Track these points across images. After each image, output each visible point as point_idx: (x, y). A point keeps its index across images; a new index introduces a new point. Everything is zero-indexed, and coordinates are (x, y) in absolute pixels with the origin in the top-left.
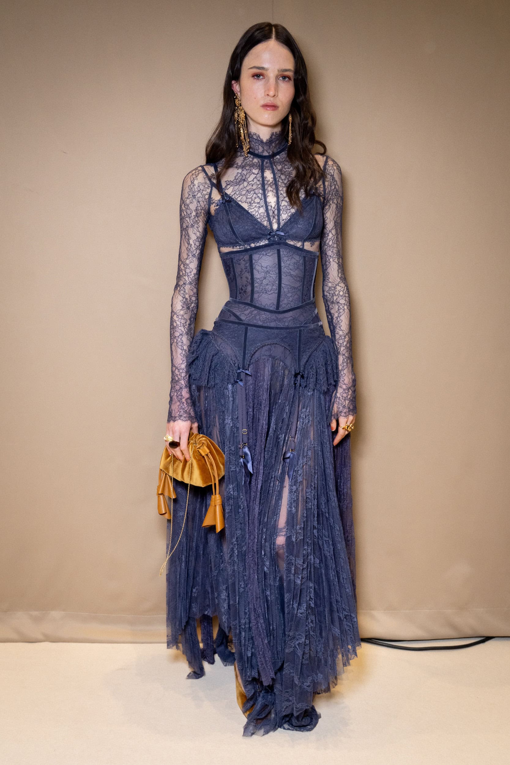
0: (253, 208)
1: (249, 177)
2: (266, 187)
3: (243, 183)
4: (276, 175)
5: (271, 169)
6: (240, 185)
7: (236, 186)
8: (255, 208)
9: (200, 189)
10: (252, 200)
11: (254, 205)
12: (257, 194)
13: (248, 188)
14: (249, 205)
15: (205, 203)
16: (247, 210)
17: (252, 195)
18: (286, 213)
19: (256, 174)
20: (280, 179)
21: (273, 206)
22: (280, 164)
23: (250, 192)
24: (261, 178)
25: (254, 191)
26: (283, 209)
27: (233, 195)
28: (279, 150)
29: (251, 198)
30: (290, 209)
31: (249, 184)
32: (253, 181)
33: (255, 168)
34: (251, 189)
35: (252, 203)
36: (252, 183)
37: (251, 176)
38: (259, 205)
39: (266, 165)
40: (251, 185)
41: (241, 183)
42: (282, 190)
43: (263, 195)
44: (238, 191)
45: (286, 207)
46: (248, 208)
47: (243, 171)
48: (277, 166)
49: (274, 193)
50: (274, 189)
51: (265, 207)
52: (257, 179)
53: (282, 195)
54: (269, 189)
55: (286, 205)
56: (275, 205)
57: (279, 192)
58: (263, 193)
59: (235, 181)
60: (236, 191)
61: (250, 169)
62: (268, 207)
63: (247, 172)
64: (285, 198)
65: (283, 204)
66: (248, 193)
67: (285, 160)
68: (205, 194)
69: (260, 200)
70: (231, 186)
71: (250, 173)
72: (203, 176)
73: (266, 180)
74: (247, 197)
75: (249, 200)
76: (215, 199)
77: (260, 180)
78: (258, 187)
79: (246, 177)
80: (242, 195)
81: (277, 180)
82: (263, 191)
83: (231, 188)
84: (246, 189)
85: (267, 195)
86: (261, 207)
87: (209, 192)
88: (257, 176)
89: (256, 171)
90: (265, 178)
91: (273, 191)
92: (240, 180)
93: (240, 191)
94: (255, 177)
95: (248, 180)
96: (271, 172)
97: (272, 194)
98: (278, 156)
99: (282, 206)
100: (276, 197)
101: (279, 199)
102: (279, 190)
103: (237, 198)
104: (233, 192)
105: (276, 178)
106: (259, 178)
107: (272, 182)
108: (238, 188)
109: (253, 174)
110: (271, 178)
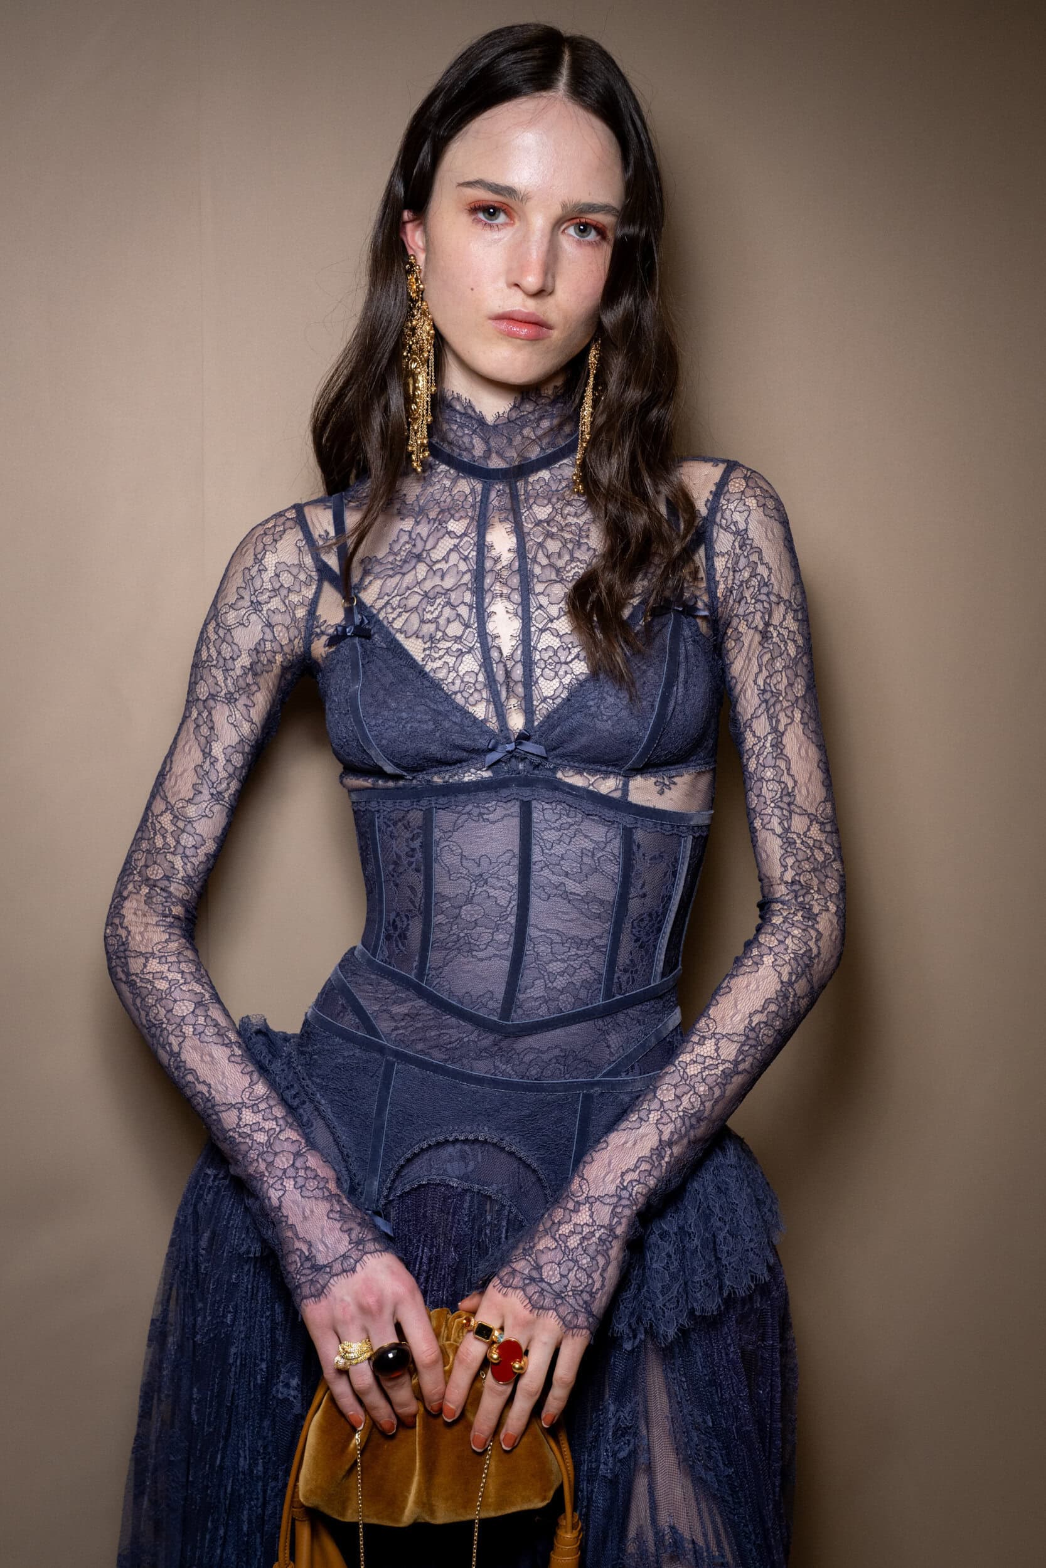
0: (440, 658)
1: (434, 548)
2: (488, 581)
3: (414, 567)
4: (527, 538)
5: (511, 517)
6: (404, 574)
7: (391, 576)
8: (447, 658)
9: (282, 586)
10: (437, 629)
11: (444, 645)
12: (454, 607)
13: (427, 586)
14: (429, 644)
15: (296, 632)
16: (421, 663)
17: (439, 609)
18: (553, 674)
19: (457, 537)
20: (540, 553)
21: (507, 651)
22: (546, 502)
23: (435, 598)
24: (475, 549)
25: (448, 596)
26: (545, 661)
27: (381, 609)
28: (549, 451)
29: (435, 621)
30: (571, 662)
31: (431, 573)
32: (447, 562)
33: (457, 516)
34: (438, 589)
35: (438, 637)
36: (443, 566)
37: (440, 544)
38: (460, 647)
39: (495, 503)
40: (439, 574)
41: (407, 567)
42: (546, 593)
43: (474, 610)
44: (397, 595)
45: (556, 653)
46: (423, 656)
47: (417, 523)
48: (535, 507)
49: (514, 603)
50: (513, 589)
51: (481, 653)
52: (459, 553)
53: (542, 612)
54: (497, 588)
55: (556, 648)
56: (514, 649)
57: (533, 601)
58: (477, 604)
59: (391, 559)
60: (390, 595)
61: (440, 517)
62: (490, 654)
63: (431, 528)
64: (555, 621)
65: (544, 643)
66: (427, 605)
67: (566, 487)
68: (296, 603)
69: (463, 627)
70: (375, 578)
71: (438, 531)
72: (295, 542)
73: (491, 557)
74: (422, 617)
75: (429, 629)
76: (326, 621)
77: (470, 556)
78: (462, 583)
79: (425, 546)
80: (408, 609)
81: (531, 557)
82: (475, 598)
83: (375, 584)
84: (422, 590)
85: (488, 611)
86: (465, 652)
87: (311, 597)
88: (462, 544)
89: (460, 525)
90: (488, 549)
91: (510, 599)
92: (405, 558)
93: (404, 594)
94: (452, 547)
95: (431, 555)
96: (509, 530)
97: (506, 608)
98: (544, 471)
99: (538, 650)
100: (519, 619)
101: (532, 625)
102: (532, 594)
103: (393, 618)
104: (382, 598)
105: (525, 549)
106: (469, 550)
107: (510, 566)
108: (399, 586)
109: (447, 538)
110: (509, 549)
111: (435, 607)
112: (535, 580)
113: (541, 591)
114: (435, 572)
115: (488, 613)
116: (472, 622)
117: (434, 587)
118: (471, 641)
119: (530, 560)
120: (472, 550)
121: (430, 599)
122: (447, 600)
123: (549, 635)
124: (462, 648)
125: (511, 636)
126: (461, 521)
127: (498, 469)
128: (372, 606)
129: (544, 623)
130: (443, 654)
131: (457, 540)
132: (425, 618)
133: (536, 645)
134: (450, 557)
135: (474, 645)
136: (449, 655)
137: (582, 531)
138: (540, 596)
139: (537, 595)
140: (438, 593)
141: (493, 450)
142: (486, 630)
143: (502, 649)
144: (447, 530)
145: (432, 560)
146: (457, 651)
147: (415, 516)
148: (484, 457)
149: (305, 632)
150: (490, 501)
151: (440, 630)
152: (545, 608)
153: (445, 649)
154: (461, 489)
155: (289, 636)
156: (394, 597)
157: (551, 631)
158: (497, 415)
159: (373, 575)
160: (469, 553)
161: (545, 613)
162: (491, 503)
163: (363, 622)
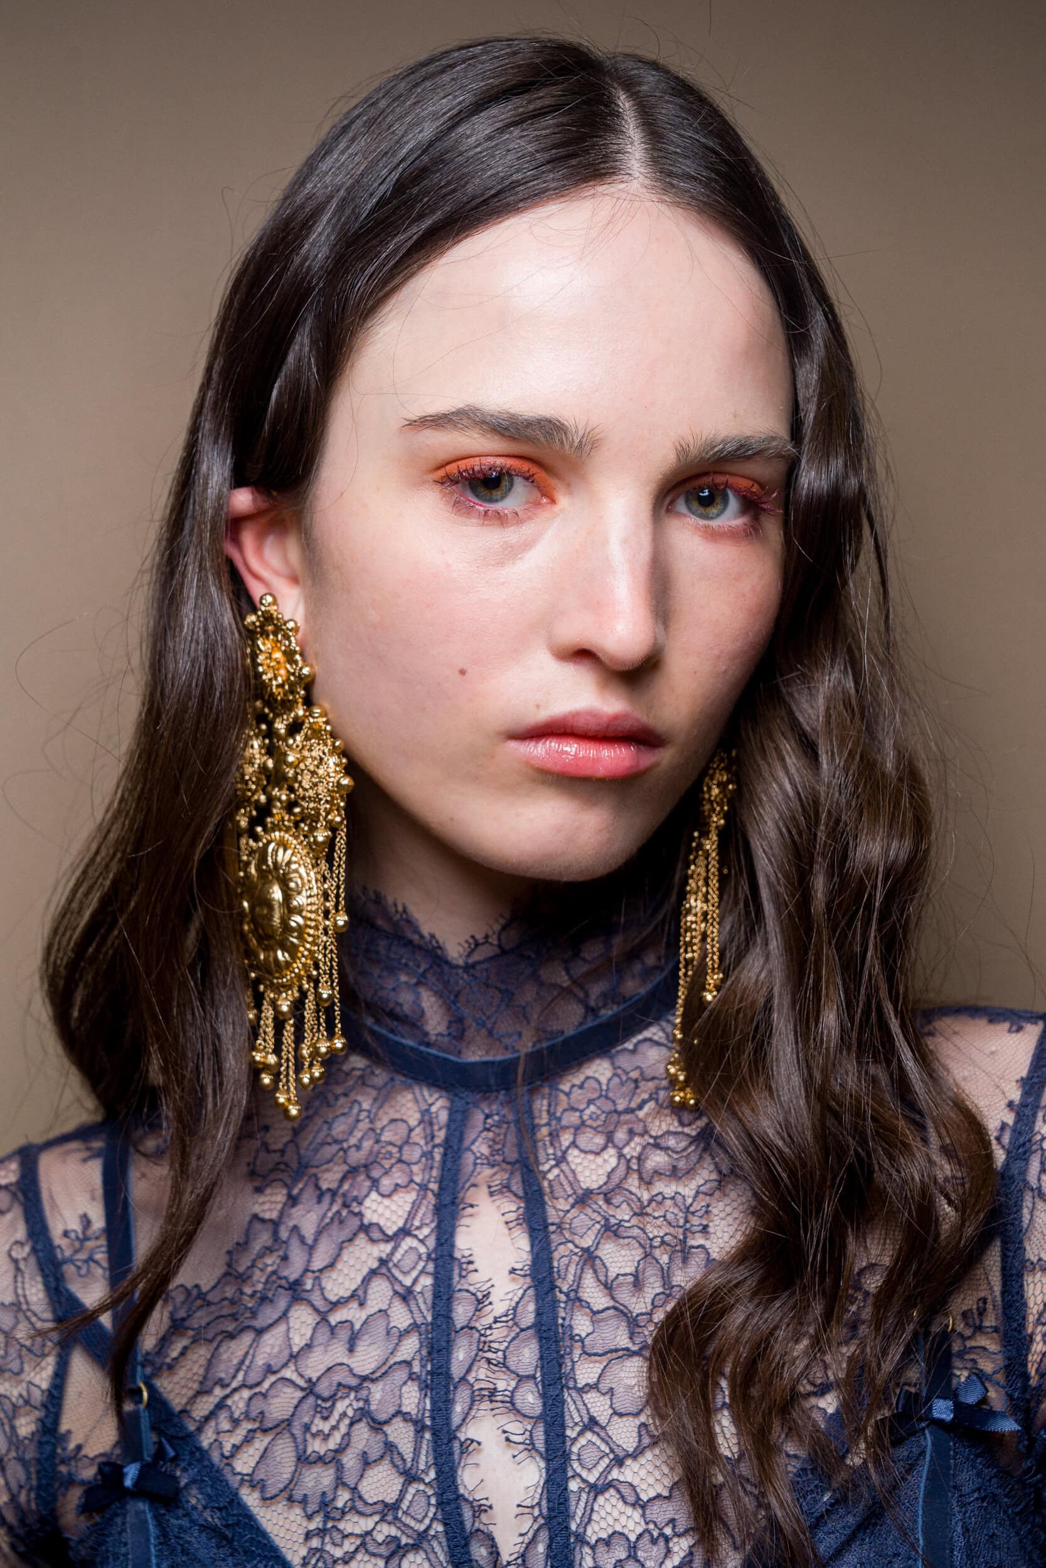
1: (331, 1265)
2: (461, 1355)
3: (285, 1315)
4: (555, 1238)
5: (517, 1187)
6: (260, 1332)
7: (231, 1336)
10: (340, 1482)
11: (355, 1525)
12: (377, 1426)
13: (315, 1365)
14: (316, 1523)
15: (16, 1474)
17: (343, 1428)
19: (388, 1239)
20: (589, 1280)
21: (509, 1546)
22: (600, 1140)
23: (333, 1398)
24: (431, 1267)
25: (364, 1393)
27: (207, 1419)
28: (607, 1013)
29: (334, 1459)
31: (324, 1331)
32: (362, 1304)
33: (386, 1183)
34: (340, 1376)
35: (340, 1504)
36: (353, 1314)
37: (345, 1256)
38: (394, 1531)
39: (481, 1148)
40: (344, 1334)
41: (268, 1314)
42: (603, 1387)
43: (427, 1435)
44: (244, 1386)
45: (632, 1549)
46: (303, 1552)
47: (292, 1200)
48: (574, 1156)
49: (525, 1416)
50: (521, 1379)
51: (446, 1548)
52: (392, 1279)
53: (595, 1439)
54: (482, 1376)
55: (633, 1538)
56: (527, 1541)
57: (572, 1408)
58: (433, 1418)
59: (230, 1291)
60: (228, 1385)
61: (346, 1187)
62: (468, 1553)
63: (324, 1216)
64: (629, 1462)
65: (603, 1524)
66: (314, 1416)
67: (650, 1099)
68: (14, 1400)
69: (401, 1480)
70: (195, 1341)
71: (341, 1222)
72: (7, 1247)
73: (467, 1291)
74: (301, 1447)
75: (318, 1479)
76: (79, 1448)
77: (418, 1288)
78: (398, 1359)
79: (309, 1261)
80: (269, 1424)
81: (565, 1289)
82: (428, 1401)
83: (195, 1357)
84: (302, 1376)
85: (462, 1436)
86: (406, 1545)
87: (45, 1385)
88: (397, 1256)
89: (394, 1208)
90: (461, 1269)
91: (513, 1404)
92: (264, 1289)
93: (258, 1384)
94: (375, 1265)
95: (323, 1285)
96: (512, 1216)
97: (505, 1432)
98: (598, 1062)
99: (588, 1543)
100: (538, 1459)
101: (570, 1474)
102: (569, 1388)
103: (234, 1446)
104: (209, 1392)
105: (552, 1268)
106: (414, 1274)
107: (515, 1315)
108: (247, 1362)
109: (361, 1239)
110: (513, 1271)
111: (333, 1421)
112: (577, 1352)
113: (592, 1380)
114: (333, 1330)
115: (462, 1444)
116: (422, 1467)
117: (329, 1369)
118: (419, 1517)
119: (563, 1298)
120: (422, 1272)
121: (319, 1402)
122: (361, 1404)
123: (614, 1501)
124: (399, 1534)
125: (519, 1506)
126: (395, 1197)
127: (485, 1063)
128: (184, 1411)
129: (601, 1468)
130: (352, 1549)
131: (387, 1248)
132: (309, 1451)
133: (581, 1530)
134: (370, 1291)
135: (429, 1527)
136: (367, 1551)
137: (690, 1216)
138: (589, 1395)
139: (581, 1391)
140: (340, 1384)
141: (469, 1021)
142: (457, 1488)
143: (499, 1539)
144: (361, 1220)
145: (326, 1299)
146: (387, 1544)
147: (289, 1181)
148: (449, 1034)
149: (38, 1472)
150: (467, 1143)
151: (344, 1484)
152: (603, 1428)
153: (357, 1535)
154: (397, 1116)
155: (7, 1484)
156: (235, 1390)
157: (618, 1491)
158: (471, 941)
159: (191, 1333)
160: (415, 1281)
161: (603, 1440)
162: (469, 1149)
163: (160, 1453)
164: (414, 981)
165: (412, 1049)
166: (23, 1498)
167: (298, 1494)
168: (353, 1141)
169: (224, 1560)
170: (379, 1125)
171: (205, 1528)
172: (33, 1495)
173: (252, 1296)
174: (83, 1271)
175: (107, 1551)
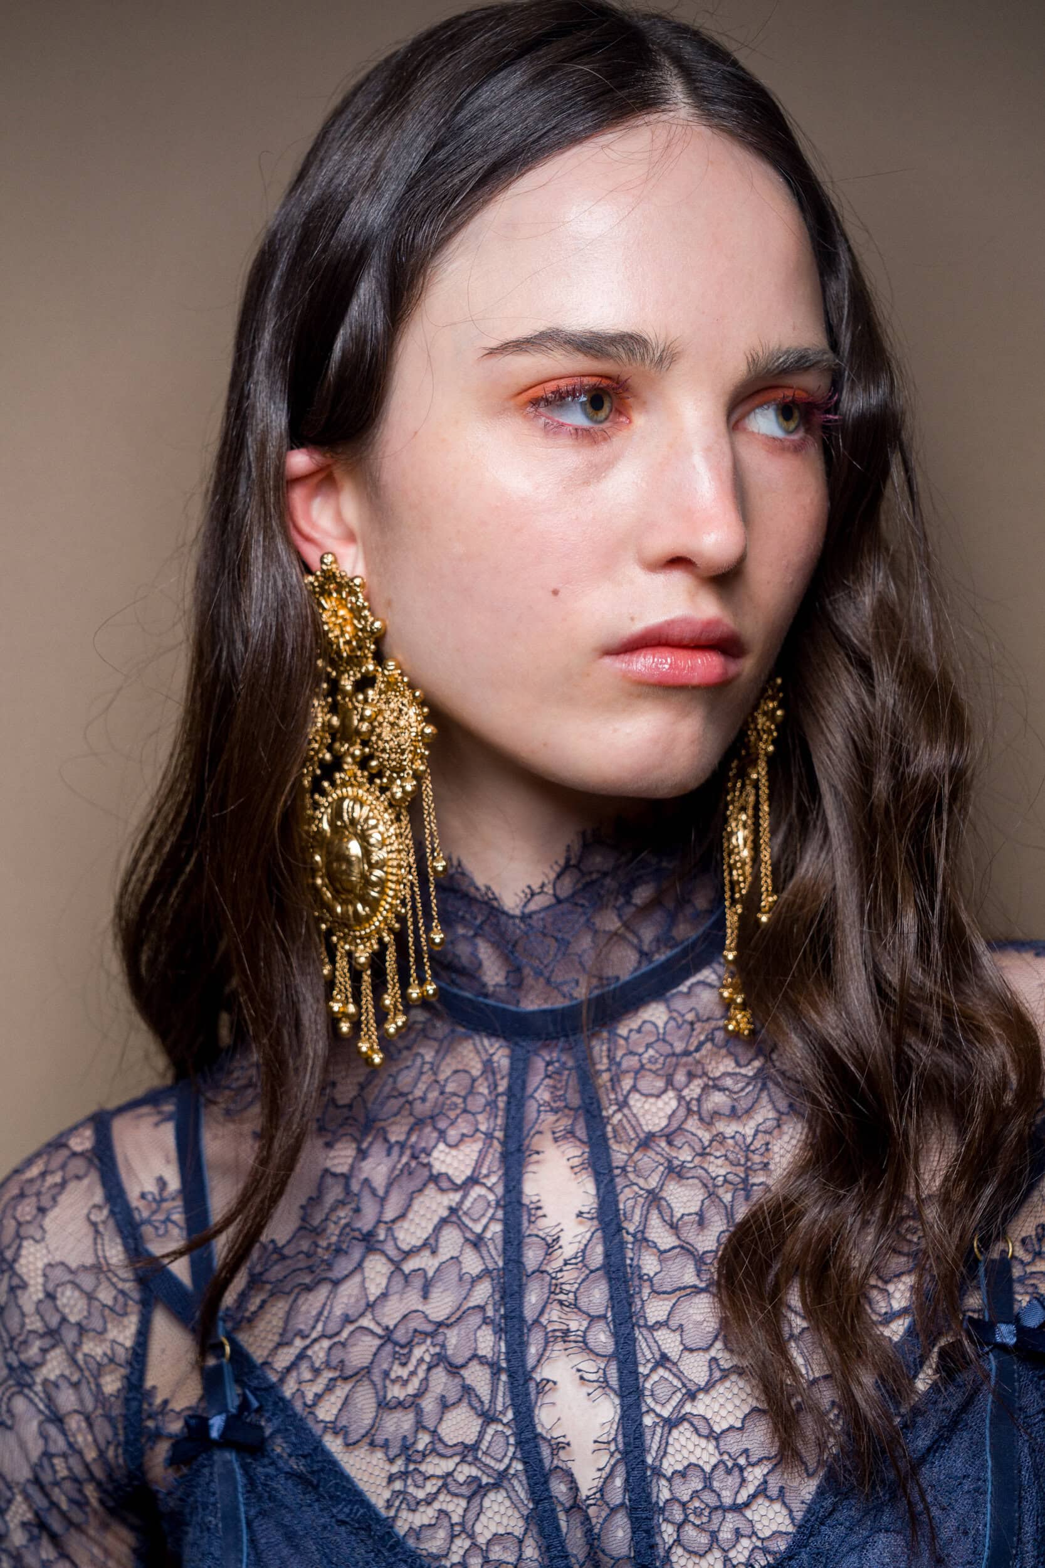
0: (428, 1502)
1: (402, 1216)
2: (533, 1298)
3: (359, 1266)
4: (620, 1181)
5: (581, 1132)
6: (336, 1283)
7: (309, 1289)
8: (445, 1502)
9: (64, 1320)
10: (419, 1426)
11: (436, 1466)
12: (454, 1370)
13: (391, 1314)
14: (398, 1467)
15: (104, 1430)
16: (384, 1513)
17: (421, 1373)
18: (704, 1539)
19: (457, 1188)
20: (655, 1220)
21: (587, 1480)
22: (660, 1084)
23: (410, 1345)
24: (500, 1214)
25: (440, 1339)
26: (684, 1505)
27: (289, 1370)
28: (660, 958)
29: (413, 1404)
30: (747, 1505)
31: (398, 1279)
32: (434, 1252)
33: (453, 1134)
34: (416, 1323)
35: (420, 1446)
36: (425, 1262)
37: (416, 1206)
38: (474, 1472)
39: (544, 1095)
40: (418, 1282)
41: (343, 1266)
42: (674, 1323)
43: (504, 1377)
44: (323, 1336)
45: (708, 1480)
46: (387, 1495)
47: (362, 1154)
48: (635, 1100)
49: (597, 1355)
50: (593, 1319)
51: (526, 1486)
52: (463, 1227)
53: (667, 1374)
54: (555, 1318)
55: (708, 1469)
56: (604, 1476)
57: (644, 1345)
58: (508, 1361)
59: (305, 1245)
60: (307, 1336)
61: (413, 1139)
62: (548, 1490)
63: (394, 1168)
64: (701, 1396)
65: (679, 1457)
66: (393, 1363)
67: (707, 1040)
68: (98, 1359)
69: (480, 1421)
70: (272, 1294)
71: (410, 1174)
72: (85, 1211)
73: (537, 1236)
74: (381, 1393)
75: (399, 1424)
76: (166, 1402)
77: (488, 1235)
78: (471, 1304)
79: (381, 1213)
80: (349, 1373)
81: (632, 1230)
82: (503, 1344)
83: (274, 1310)
84: (379, 1324)
85: (537, 1377)
86: (487, 1484)
87: (129, 1343)
88: (467, 1204)
89: (461, 1157)
90: (530, 1215)
91: (586, 1345)
92: (339, 1241)
93: (337, 1334)
94: (445, 1213)
95: (396, 1234)
96: (576, 1161)
97: (579, 1370)
98: (654, 1005)
99: (664, 1476)
100: (612, 1396)
101: (644, 1409)
102: (639, 1327)
103: (316, 1395)
104: (289, 1344)
105: (618, 1210)
106: (484, 1221)
107: (584, 1256)
108: (326, 1313)
109: (431, 1190)
110: (580, 1214)
111: (411, 1367)
112: (646, 1291)
113: (662, 1317)
114: (406, 1278)
115: (538, 1385)
116: (499, 1408)
117: (405, 1317)
118: (499, 1457)
119: (630, 1239)
120: (492, 1219)
121: (397, 1349)
122: (437, 1349)
123: (688, 1434)
124: (479, 1474)
125: (595, 1442)
126: (462, 1147)
127: (544, 1012)
128: (265, 1363)
129: (674, 1402)
130: (434, 1490)
131: (456, 1197)
132: (389, 1396)
133: (657, 1463)
134: (441, 1240)
135: (509, 1467)
136: (449, 1492)
137: (751, 1155)
138: (660, 1333)
139: (652, 1328)
140: (415, 1331)
141: (527, 971)
142: (534, 1427)
143: (577, 1475)
144: (430, 1170)
145: (399, 1249)
146: (469, 1484)
147: (357, 1135)
148: (508, 985)
149: (125, 1428)
150: (530, 1090)
151: (424, 1428)
152: (675, 1364)
153: (438, 1477)
154: (460, 1067)
155: (95, 1440)
156: (315, 1340)
157: (692, 1424)
158: (528, 891)
159: (268, 1287)
160: (485, 1228)
161: (675, 1375)
162: (532, 1097)
163: (244, 1405)
164: (471, 933)
165: (470, 1000)
166: (111, 1453)
167: (380, 1439)
168: (418, 1093)
169: (310, 1505)
170: (442, 1077)
171: (291, 1475)
172: (120, 1451)
173: (327, 1248)
174: (161, 1232)
175: (196, 1501)
